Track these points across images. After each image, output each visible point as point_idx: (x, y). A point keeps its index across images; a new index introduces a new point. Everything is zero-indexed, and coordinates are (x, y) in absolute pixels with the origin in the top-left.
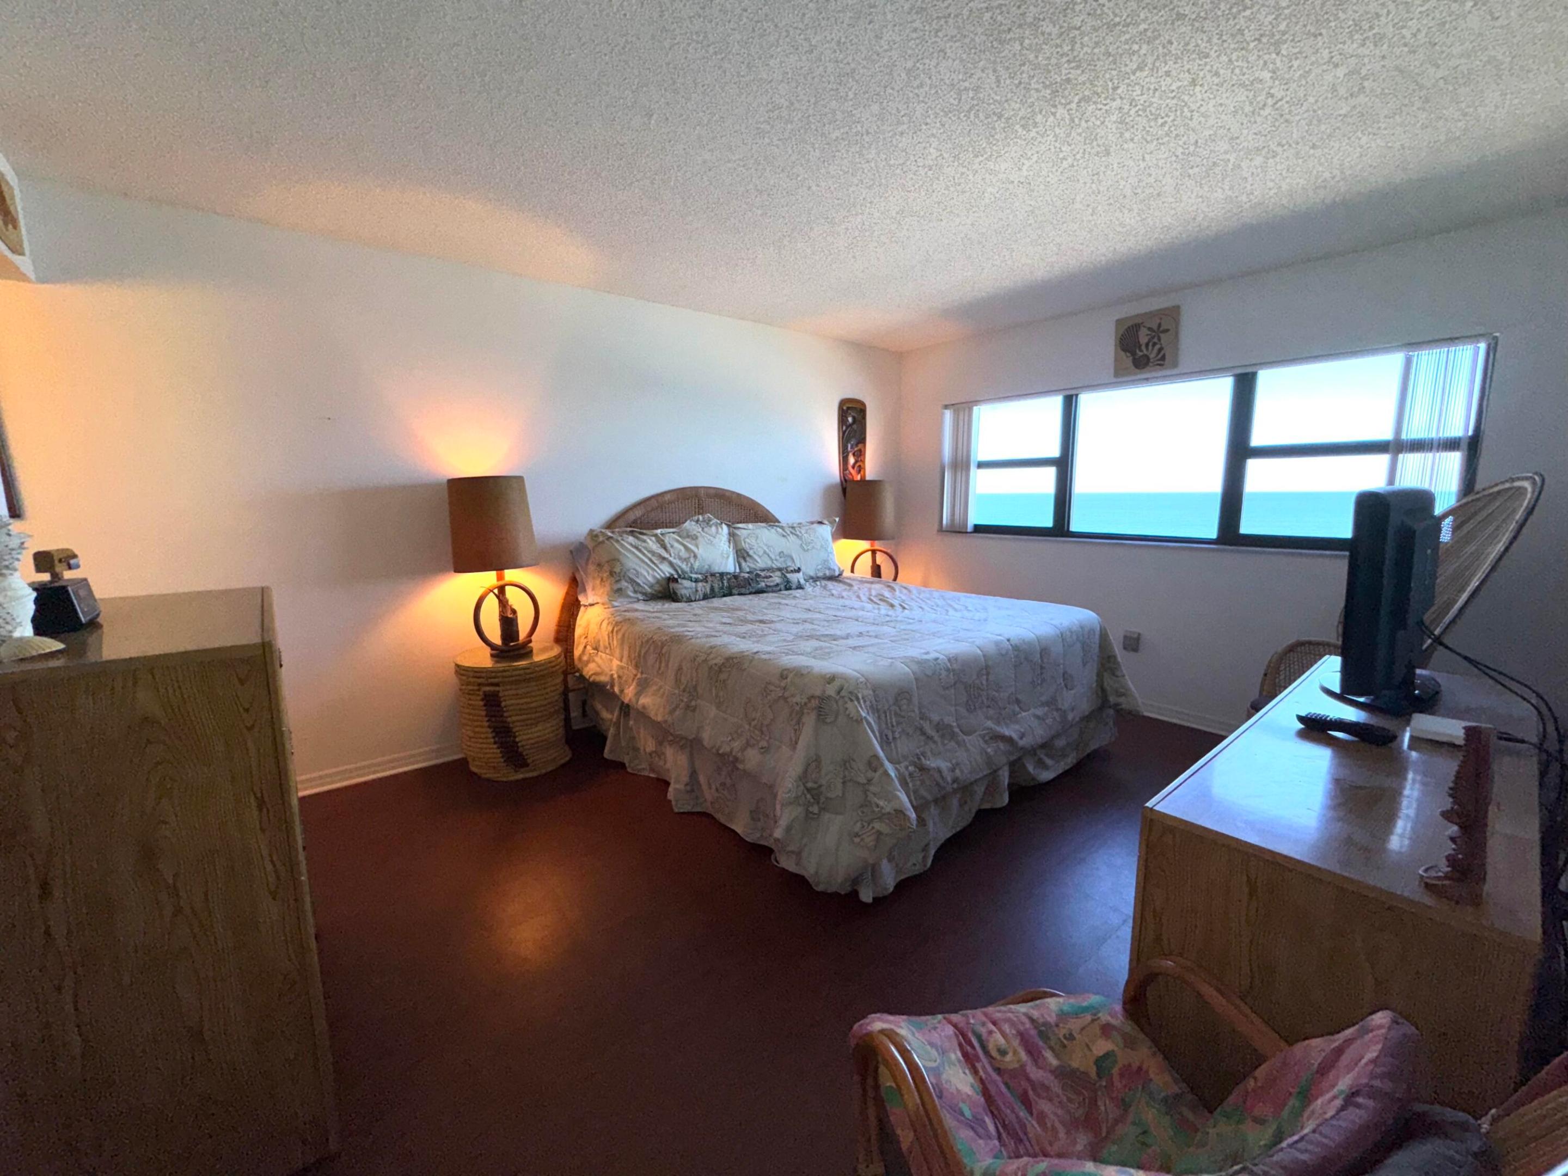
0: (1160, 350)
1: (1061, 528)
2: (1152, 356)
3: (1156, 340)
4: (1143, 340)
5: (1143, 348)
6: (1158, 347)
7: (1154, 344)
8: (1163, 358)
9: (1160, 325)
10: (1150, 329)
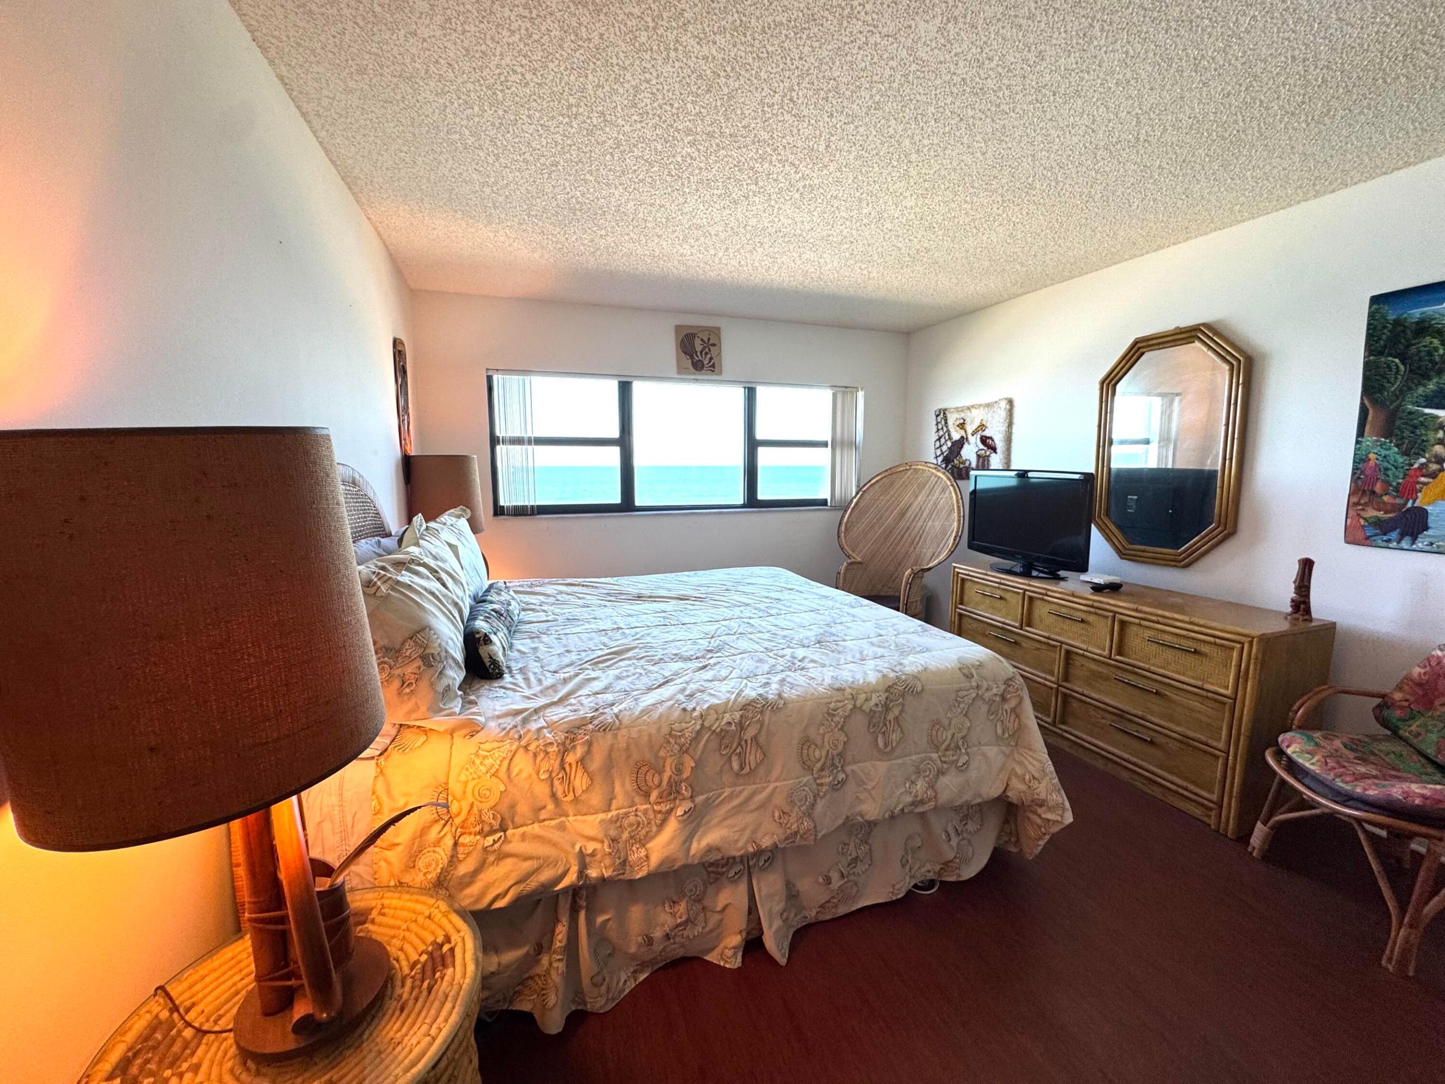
0: (711, 359)
1: (627, 504)
2: (706, 362)
3: (707, 350)
4: (699, 348)
5: (699, 354)
6: (709, 356)
7: (706, 354)
8: (713, 366)
9: (709, 339)
10: (702, 340)
